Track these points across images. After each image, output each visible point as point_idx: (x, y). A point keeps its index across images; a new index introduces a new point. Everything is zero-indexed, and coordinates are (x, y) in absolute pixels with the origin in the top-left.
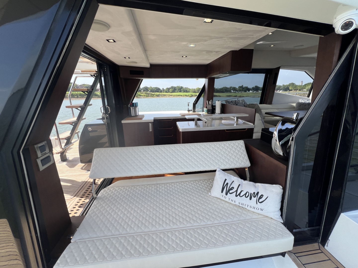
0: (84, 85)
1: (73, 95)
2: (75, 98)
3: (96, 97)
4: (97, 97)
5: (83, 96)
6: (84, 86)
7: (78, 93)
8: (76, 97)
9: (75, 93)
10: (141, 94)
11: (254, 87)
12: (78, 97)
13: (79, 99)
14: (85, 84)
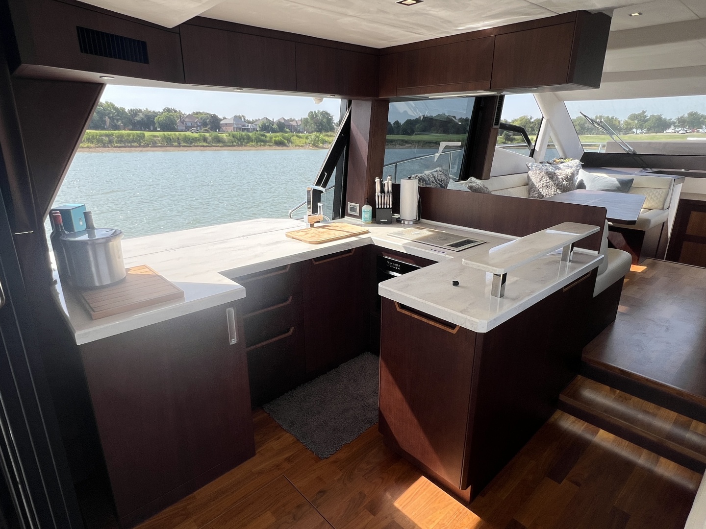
0: (197, 113)
1: (171, 140)
2: (173, 146)
3: (217, 145)
4: (221, 145)
5: (191, 143)
6: (198, 118)
7: (180, 134)
8: (176, 144)
9: (175, 135)
10: (327, 138)
11: (686, 115)
12: (179, 146)
13: (182, 148)
14: (199, 112)
